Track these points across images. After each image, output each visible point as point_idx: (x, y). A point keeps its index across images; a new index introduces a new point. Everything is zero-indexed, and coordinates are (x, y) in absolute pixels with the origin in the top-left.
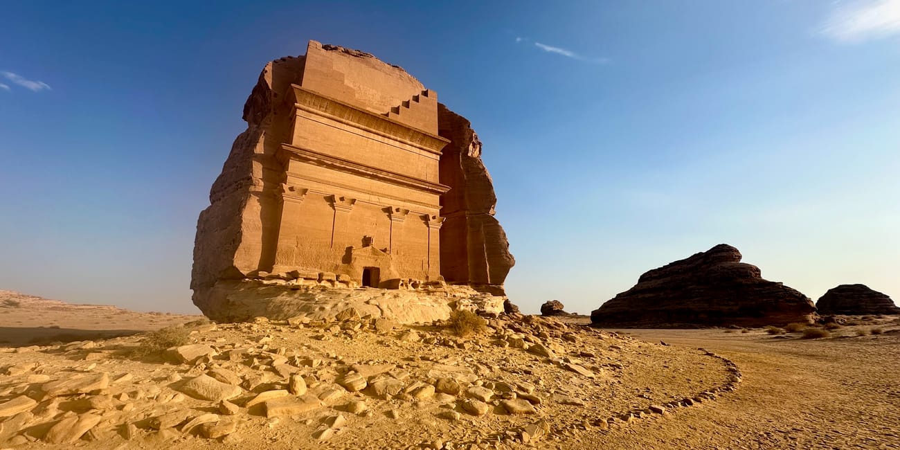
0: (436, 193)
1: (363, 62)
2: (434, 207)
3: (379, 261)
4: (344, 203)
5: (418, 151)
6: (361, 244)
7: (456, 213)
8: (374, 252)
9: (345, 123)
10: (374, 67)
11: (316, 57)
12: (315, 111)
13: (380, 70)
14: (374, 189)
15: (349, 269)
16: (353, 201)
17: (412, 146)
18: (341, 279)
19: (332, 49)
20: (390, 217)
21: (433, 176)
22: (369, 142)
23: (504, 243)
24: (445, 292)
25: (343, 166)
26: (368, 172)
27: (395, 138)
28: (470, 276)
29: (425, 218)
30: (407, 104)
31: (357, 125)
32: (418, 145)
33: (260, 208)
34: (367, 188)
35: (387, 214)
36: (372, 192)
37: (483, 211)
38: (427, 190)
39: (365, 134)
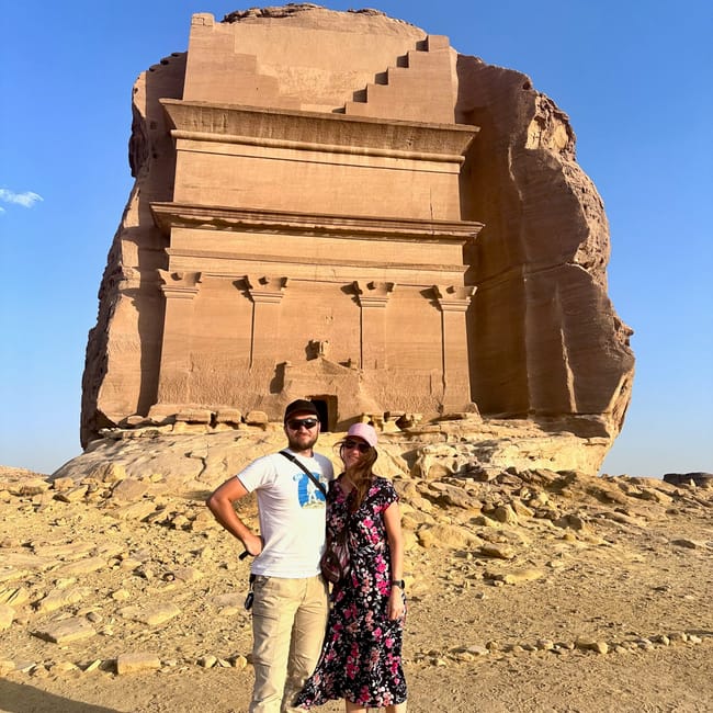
0: (456, 240)
1: (294, 22)
2: (449, 268)
3: (335, 382)
4: (267, 288)
5: (410, 164)
6: (305, 356)
7: (506, 275)
8: (328, 367)
9: (260, 145)
10: (316, 27)
11: (206, 40)
12: (206, 135)
13: (329, 29)
14: (323, 255)
15: (279, 401)
16: (283, 282)
17: (396, 157)
18: (249, 419)
19: (240, 17)
20: (357, 300)
21: (446, 208)
22: (309, 170)
23: (606, 322)
24: (442, 433)
25: (259, 222)
26: (307, 225)
27: (359, 149)
28: (531, 401)
29: (432, 294)
30: (383, 79)
31: (283, 142)
32: (408, 154)
33: (137, 314)
34: (310, 254)
35: (353, 296)
36: (320, 260)
37: (560, 259)
38: (432, 237)
39: (300, 155)
